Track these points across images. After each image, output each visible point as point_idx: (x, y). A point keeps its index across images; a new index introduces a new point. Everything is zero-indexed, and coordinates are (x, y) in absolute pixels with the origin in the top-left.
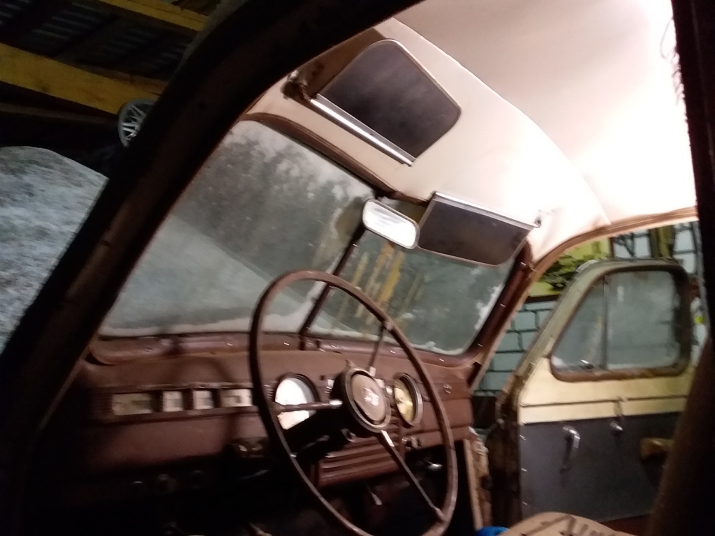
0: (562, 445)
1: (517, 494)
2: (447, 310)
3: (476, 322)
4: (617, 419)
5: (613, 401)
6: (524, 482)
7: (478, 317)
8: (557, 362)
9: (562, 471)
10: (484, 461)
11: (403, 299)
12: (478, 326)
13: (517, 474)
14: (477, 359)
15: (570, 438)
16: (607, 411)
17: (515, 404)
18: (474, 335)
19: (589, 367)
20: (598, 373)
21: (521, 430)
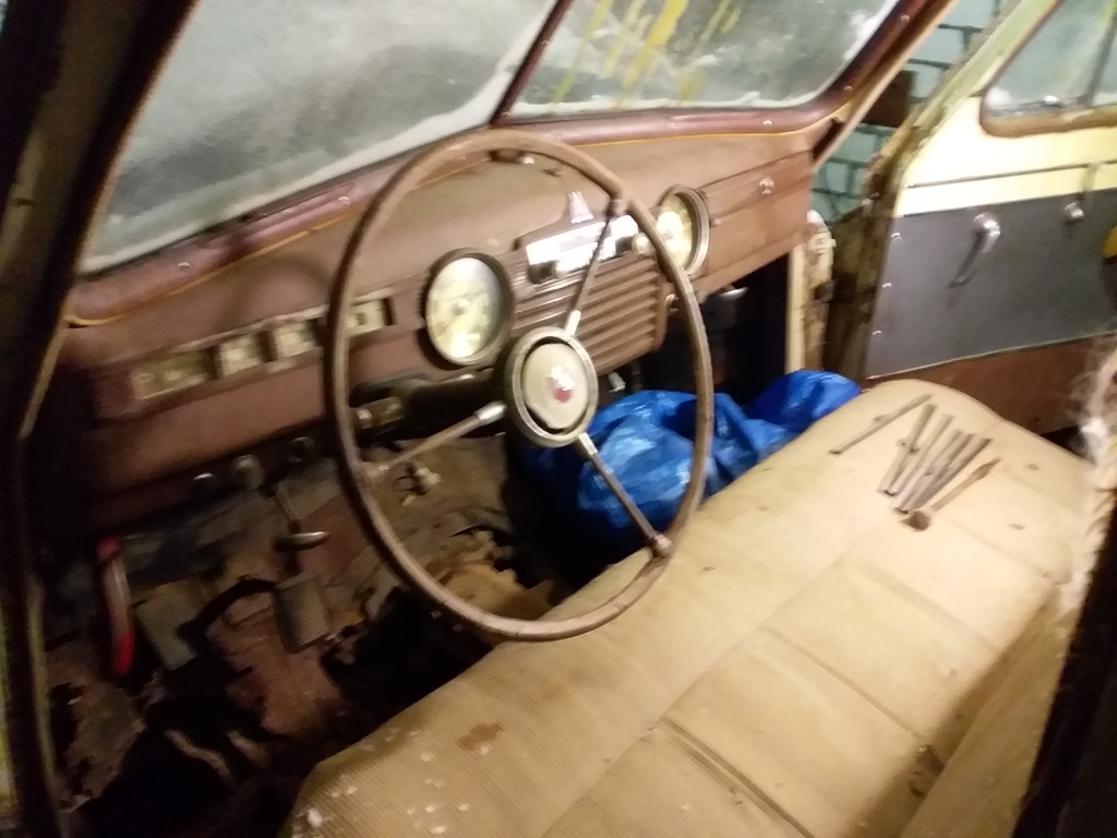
0: (966, 244)
1: (868, 317)
2: (789, 37)
3: (848, 46)
4: (1080, 198)
5: (1084, 166)
6: (883, 302)
7: (854, 40)
8: (997, 98)
9: (953, 285)
10: (825, 263)
11: (697, 35)
12: (850, 55)
13: (872, 291)
14: (839, 114)
15: (981, 235)
16: (1066, 184)
17: (895, 181)
18: (841, 68)
19: (1057, 107)
20: (1069, 117)
21: (896, 225)
